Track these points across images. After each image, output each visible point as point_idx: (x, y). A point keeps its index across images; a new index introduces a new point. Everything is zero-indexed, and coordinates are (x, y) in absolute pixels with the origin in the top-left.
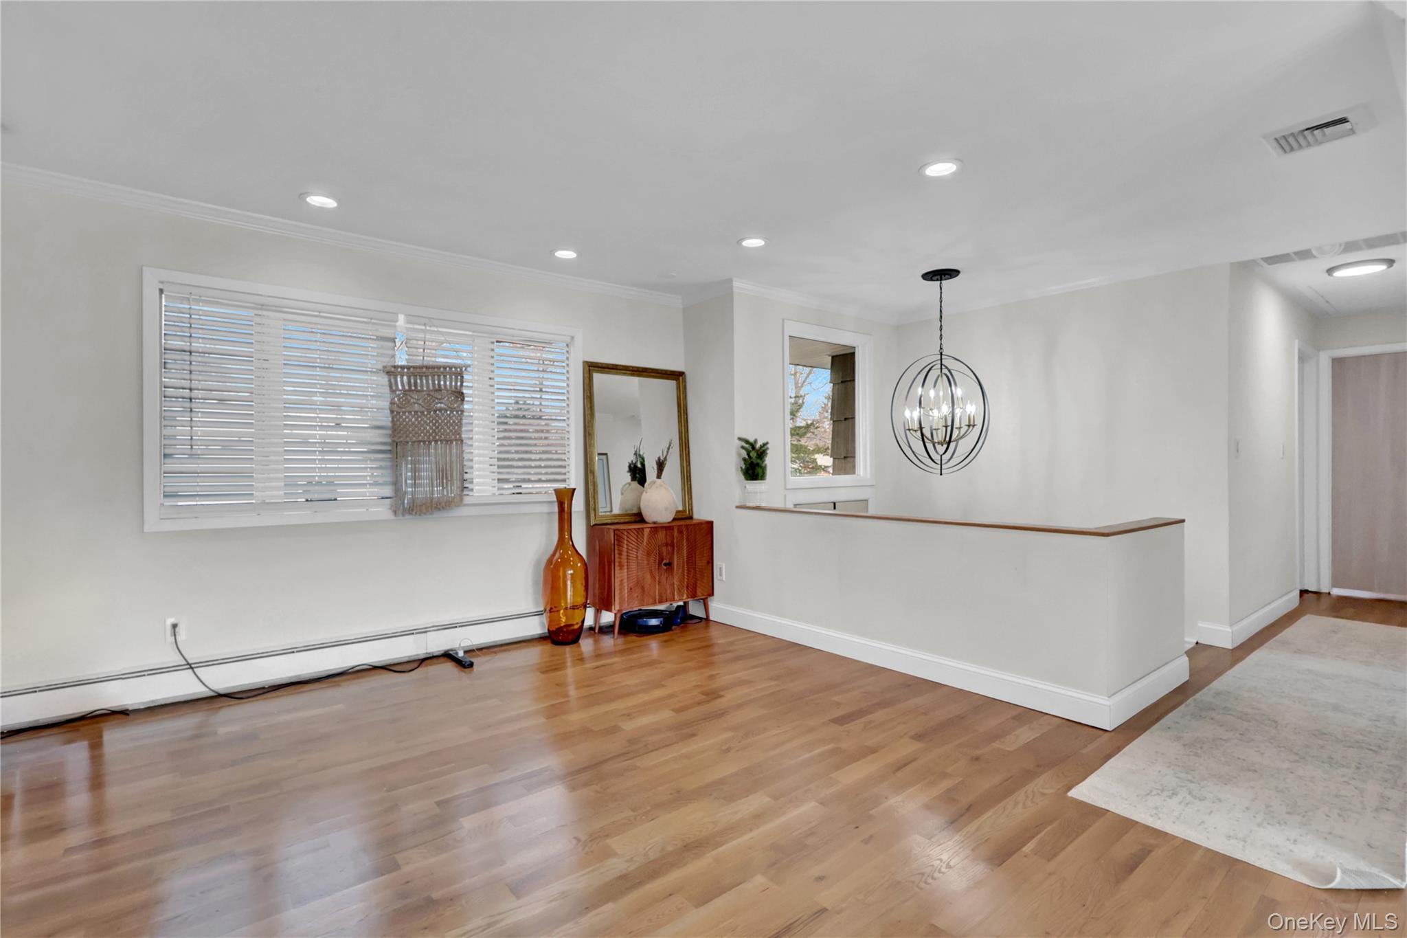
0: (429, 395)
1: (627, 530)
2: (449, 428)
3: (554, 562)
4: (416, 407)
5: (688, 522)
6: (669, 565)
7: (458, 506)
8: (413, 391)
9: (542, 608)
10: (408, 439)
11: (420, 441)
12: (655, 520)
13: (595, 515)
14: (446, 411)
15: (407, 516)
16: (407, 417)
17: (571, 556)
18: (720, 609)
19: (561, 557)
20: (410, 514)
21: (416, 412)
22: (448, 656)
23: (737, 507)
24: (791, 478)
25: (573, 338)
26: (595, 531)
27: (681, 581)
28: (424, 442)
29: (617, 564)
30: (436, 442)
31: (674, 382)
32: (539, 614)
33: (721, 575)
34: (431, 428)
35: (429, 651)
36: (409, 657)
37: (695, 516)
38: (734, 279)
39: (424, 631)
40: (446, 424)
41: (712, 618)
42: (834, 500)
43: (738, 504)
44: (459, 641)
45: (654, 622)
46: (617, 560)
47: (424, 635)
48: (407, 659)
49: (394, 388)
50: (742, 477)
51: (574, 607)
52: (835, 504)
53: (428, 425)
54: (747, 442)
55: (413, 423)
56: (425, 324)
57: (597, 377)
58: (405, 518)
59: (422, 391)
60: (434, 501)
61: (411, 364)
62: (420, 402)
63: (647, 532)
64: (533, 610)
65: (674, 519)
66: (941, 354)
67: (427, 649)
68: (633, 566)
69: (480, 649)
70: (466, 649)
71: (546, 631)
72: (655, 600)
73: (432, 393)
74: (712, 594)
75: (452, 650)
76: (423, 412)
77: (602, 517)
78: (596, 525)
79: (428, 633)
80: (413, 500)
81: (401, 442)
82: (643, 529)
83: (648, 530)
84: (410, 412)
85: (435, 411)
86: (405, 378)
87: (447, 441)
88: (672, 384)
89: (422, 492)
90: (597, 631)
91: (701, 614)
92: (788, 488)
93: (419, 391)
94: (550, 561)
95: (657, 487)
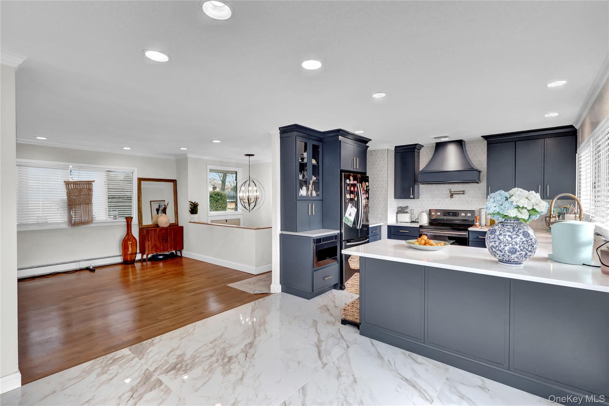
0: (80, 190)
1: (151, 230)
2: (87, 200)
3: (125, 240)
4: (76, 194)
5: (177, 227)
6: (167, 240)
7: (91, 223)
8: (75, 189)
9: (121, 254)
10: (73, 204)
11: (77, 204)
12: (162, 226)
13: (141, 225)
14: (86, 195)
15: (73, 227)
16: (72, 197)
17: (130, 238)
18: (186, 253)
19: (128, 238)
20: (74, 226)
21: (76, 195)
22: (88, 269)
23: (189, 222)
24: (210, 212)
25: (134, 170)
26: (141, 230)
27: (171, 244)
28: (79, 204)
29: (147, 240)
30: (83, 204)
31: (173, 183)
32: (120, 256)
33: (185, 243)
34: (81, 200)
35: (81, 267)
36: (74, 269)
37: (179, 225)
38: (187, 154)
39: (79, 261)
40: (87, 199)
41: (183, 256)
42: (226, 219)
43: (189, 221)
44: (91, 264)
45: (161, 257)
46: (147, 239)
47: (79, 262)
48: (73, 270)
49: (68, 188)
50: (190, 213)
51: (132, 254)
52: (227, 220)
53: (80, 199)
54: (192, 202)
55: (75, 199)
56: (79, 168)
57: (142, 182)
58: (72, 227)
59: (78, 189)
60: (82, 222)
61: (74, 181)
62: (77, 192)
63: (158, 230)
64: (119, 254)
65: (169, 226)
66: (249, 178)
67: (80, 266)
68: (153, 240)
69: (98, 267)
70: (93, 267)
71: (123, 261)
72: (161, 250)
73: (82, 190)
74: (183, 248)
75: (89, 267)
76: (78, 195)
77: (144, 225)
78: (141, 228)
79: (80, 262)
80: (75, 222)
81: (70, 205)
82: (157, 229)
83: (159, 230)
84: (74, 195)
85: (83, 195)
86: (72, 185)
87: (87, 204)
88: (171, 184)
89: (78, 220)
90: (142, 260)
91: (180, 255)
92: (208, 215)
93: (77, 189)
94: (124, 240)
95: (163, 216)
